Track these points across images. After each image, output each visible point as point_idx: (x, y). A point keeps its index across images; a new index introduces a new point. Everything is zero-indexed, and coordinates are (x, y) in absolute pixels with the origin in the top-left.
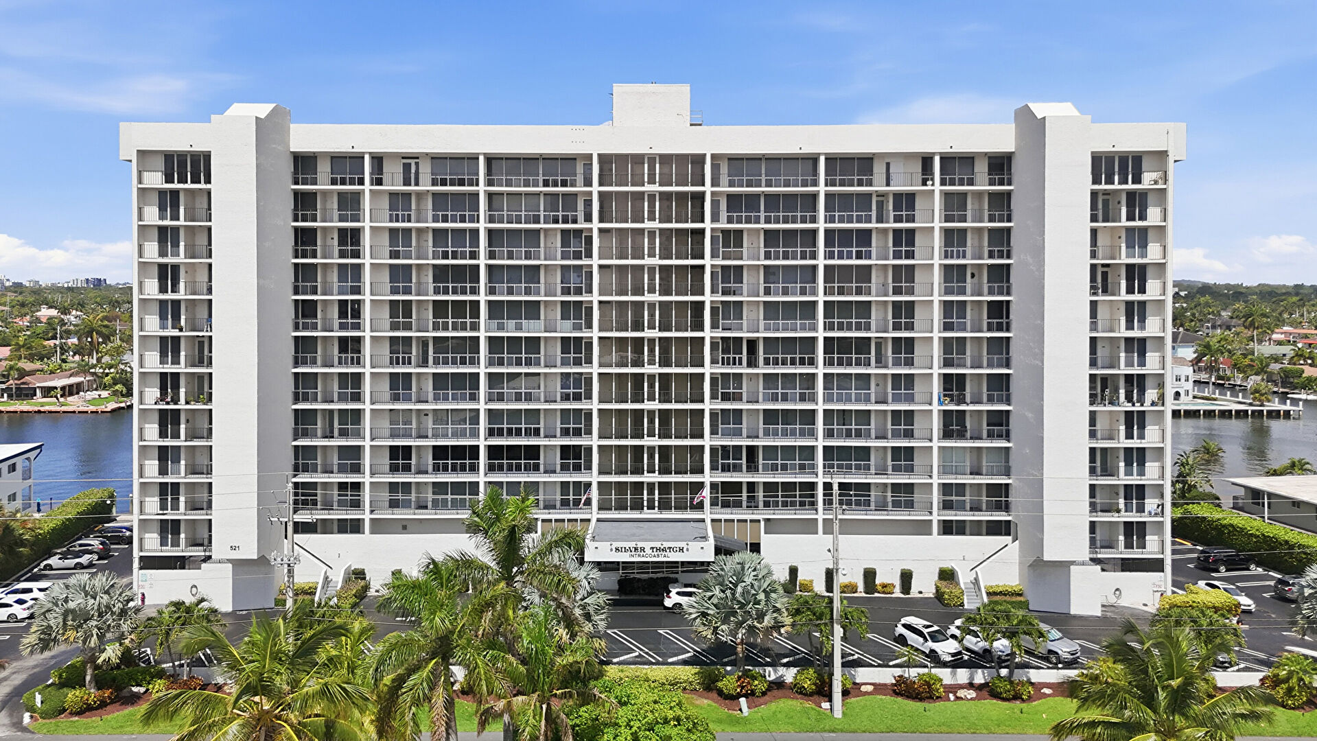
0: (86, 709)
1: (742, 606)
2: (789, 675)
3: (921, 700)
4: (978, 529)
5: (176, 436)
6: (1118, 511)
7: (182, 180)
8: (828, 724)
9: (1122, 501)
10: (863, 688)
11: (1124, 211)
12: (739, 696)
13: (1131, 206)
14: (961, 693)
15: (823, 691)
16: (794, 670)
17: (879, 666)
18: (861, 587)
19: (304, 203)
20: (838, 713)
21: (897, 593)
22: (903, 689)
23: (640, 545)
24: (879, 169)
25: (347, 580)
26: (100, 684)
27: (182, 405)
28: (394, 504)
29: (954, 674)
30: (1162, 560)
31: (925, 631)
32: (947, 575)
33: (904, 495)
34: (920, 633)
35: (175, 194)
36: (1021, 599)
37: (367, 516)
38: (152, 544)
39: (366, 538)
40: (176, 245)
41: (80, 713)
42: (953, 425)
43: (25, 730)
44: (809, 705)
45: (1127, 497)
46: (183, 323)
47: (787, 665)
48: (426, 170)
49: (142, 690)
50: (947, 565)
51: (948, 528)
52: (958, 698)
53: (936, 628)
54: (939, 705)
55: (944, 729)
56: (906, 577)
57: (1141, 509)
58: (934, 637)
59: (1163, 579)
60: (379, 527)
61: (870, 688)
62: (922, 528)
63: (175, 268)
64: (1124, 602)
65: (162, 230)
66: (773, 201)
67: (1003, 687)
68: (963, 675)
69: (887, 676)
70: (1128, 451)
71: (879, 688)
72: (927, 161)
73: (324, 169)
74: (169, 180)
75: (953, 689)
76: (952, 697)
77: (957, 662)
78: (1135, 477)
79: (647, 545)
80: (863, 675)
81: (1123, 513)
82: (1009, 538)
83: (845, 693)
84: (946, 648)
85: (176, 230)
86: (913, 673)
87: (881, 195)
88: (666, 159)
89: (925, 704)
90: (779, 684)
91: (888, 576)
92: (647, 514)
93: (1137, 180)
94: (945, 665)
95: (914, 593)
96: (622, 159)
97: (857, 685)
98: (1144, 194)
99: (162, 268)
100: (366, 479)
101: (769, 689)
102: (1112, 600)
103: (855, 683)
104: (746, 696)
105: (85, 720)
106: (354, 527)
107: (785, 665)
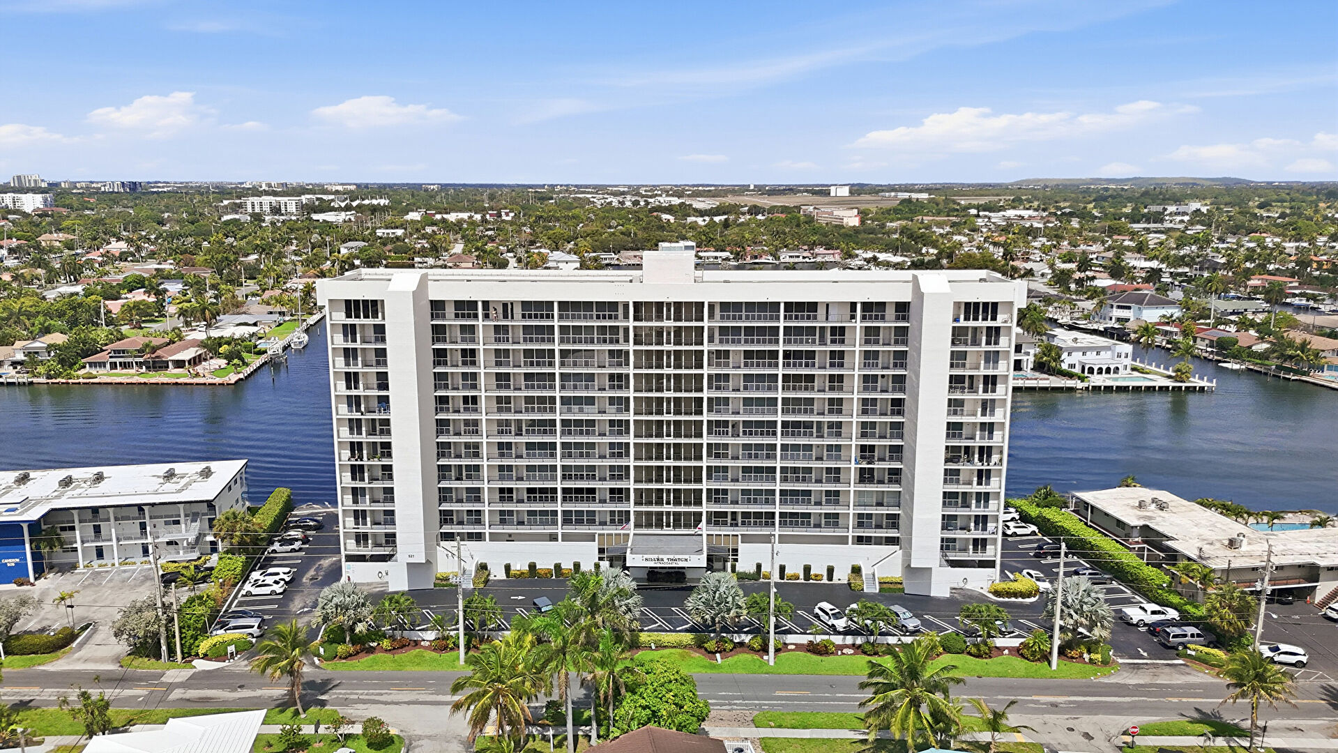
0: (349, 656)
1: (718, 604)
2: (747, 638)
3: (821, 655)
4: (879, 541)
5: (362, 479)
6: (969, 531)
7: (358, 316)
8: (765, 669)
9: (972, 525)
10: (790, 647)
11: (984, 339)
12: (716, 652)
13: (989, 336)
14: (845, 651)
15: (764, 649)
16: (750, 637)
17: (801, 633)
18: (802, 576)
19: (439, 332)
20: (772, 663)
21: (825, 581)
22: (813, 648)
23: (661, 557)
24: (821, 312)
25: (477, 571)
26: (353, 642)
27: (365, 462)
28: (503, 522)
29: (844, 639)
30: (994, 561)
31: (830, 613)
32: (856, 570)
33: (833, 520)
34: (827, 613)
35: (353, 326)
36: (899, 586)
37: (487, 531)
38: (350, 546)
39: (487, 544)
40: (355, 358)
41: (345, 658)
42: (866, 476)
43: (318, 667)
44: (756, 657)
45: (976, 523)
46: (363, 409)
47: (746, 633)
48: (518, 311)
49: (375, 644)
50: (856, 563)
51: (860, 540)
52: (843, 654)
53: (837, 610)
54: (832, 657)
55: (829, 672)
56: (830, 571)
57: (984, 529)
58: (836, 616)
59: (995, 573)
60: (494, 537)
61: (793, 647)
62: (843, 540)
63: (356, 374)
64: (968, 587)
65: (346, 350)
66: (749, 330)
67: (868, 648)
68: (849, 640)
69: (804, 639)
70: (978, 494)
71: (799, 647)
72: (853, 305)
73: (450, 311)
74: (348, 316)
75: (841, 647)
76: (839, 653)
77: (847, 632)
78: (982, 509)
79: (665, 557)
80: (790, 639)
81: (973, 531)
82: (898, 547)
83: (777, 650)
84: (841, 624)
85: (355, 350)
86: (819, 638)
87: (822, 328)
88: (678, 305)
89: (823, 658)
90: (742, 644)
91: (819, 569)
92: (666, 531)
93: (994, 318)
94: (839, 633)
95: (835, 581)
96: (648, 304)
97: (786, 644)
98: (998, 329)
99: (348, 375)
100: (486, 508)
101: (734, 647)
102: (961, 585)
103: (785, 644)
104: (720, 652)
105: (350, 662)
106: (479, 537)
107: (745, 633)
